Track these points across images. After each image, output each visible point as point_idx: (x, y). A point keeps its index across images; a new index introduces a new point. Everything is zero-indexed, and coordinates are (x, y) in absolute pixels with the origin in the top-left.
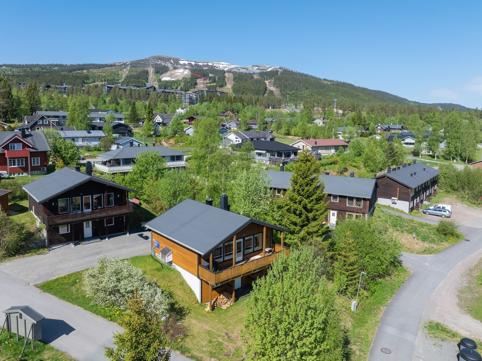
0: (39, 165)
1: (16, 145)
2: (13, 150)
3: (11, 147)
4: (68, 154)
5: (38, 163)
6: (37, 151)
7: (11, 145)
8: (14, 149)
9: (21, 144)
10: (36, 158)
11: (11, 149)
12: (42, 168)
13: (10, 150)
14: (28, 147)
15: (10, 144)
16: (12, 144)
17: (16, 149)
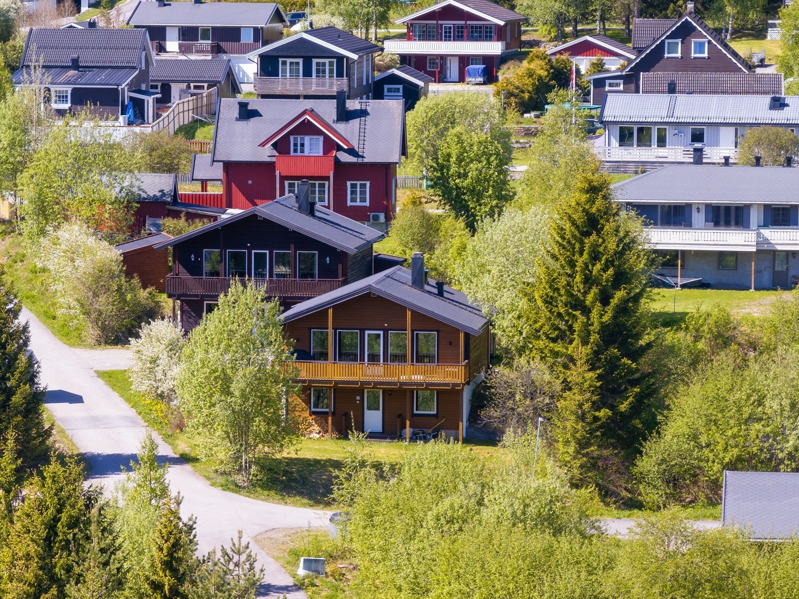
0: (367, 204)
1: (307, 139)
2: (299, 154)
3: (296, 145)
4: (465, 175)
5: (363, 200)
6: (360, 160)
7: (295, 139)
8: (302, 151)
9: (321, 138)
10: (358, 183)
11: (295, 151)
12: (372, 214)
13: (292, 153)
14: (339, 148)
15: (292, 138)
16: (299, 137)
17: (306, 153)
